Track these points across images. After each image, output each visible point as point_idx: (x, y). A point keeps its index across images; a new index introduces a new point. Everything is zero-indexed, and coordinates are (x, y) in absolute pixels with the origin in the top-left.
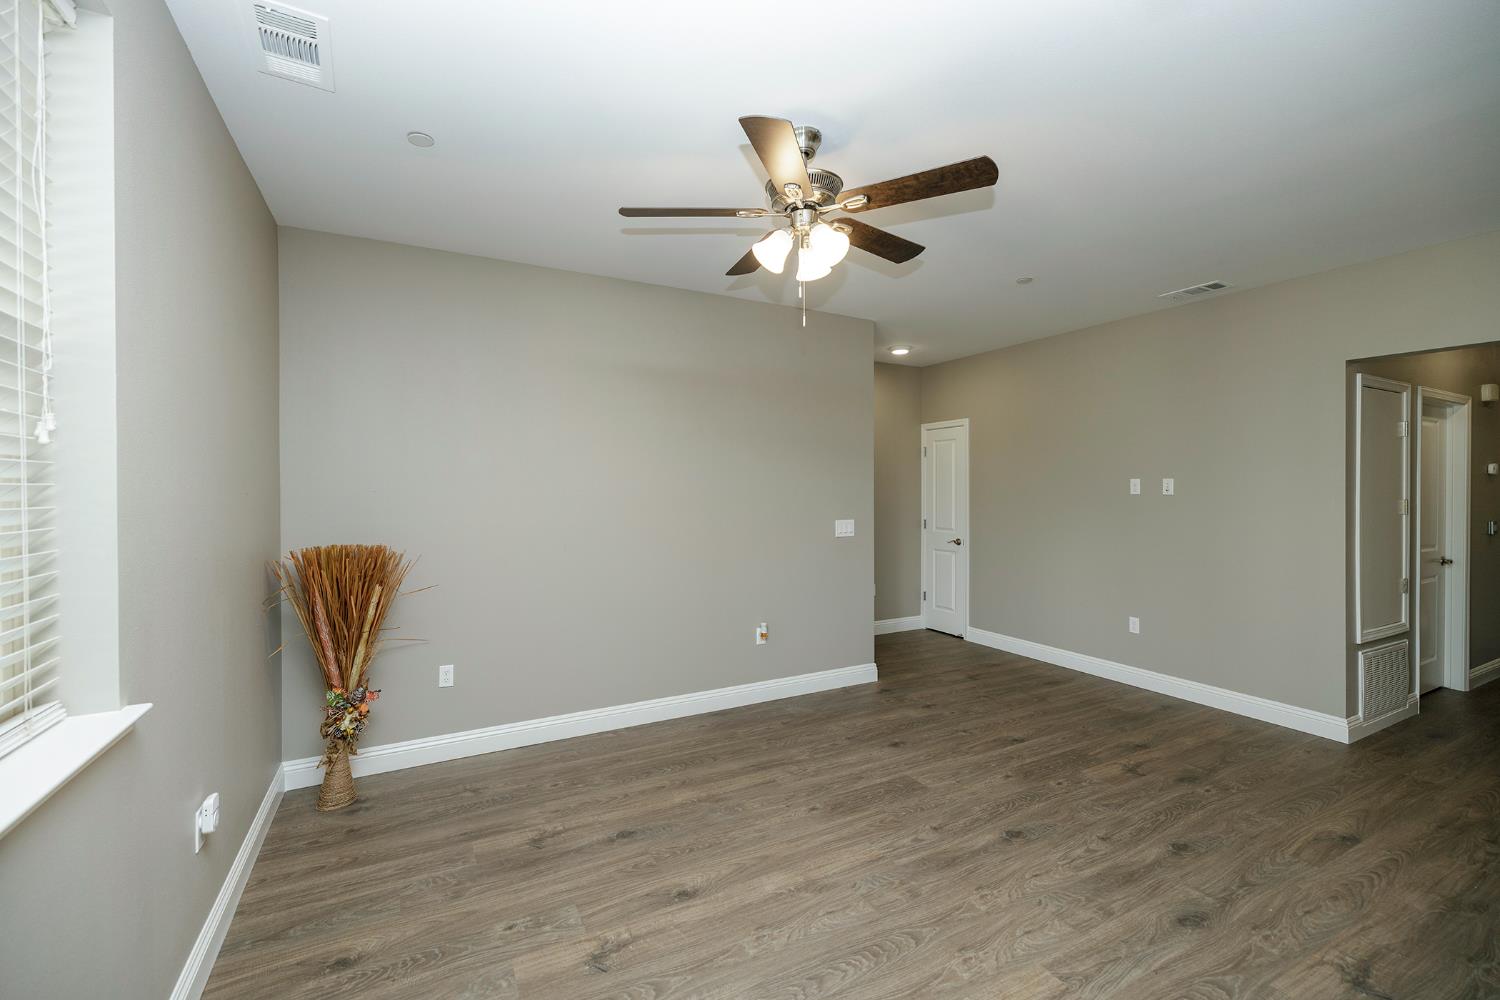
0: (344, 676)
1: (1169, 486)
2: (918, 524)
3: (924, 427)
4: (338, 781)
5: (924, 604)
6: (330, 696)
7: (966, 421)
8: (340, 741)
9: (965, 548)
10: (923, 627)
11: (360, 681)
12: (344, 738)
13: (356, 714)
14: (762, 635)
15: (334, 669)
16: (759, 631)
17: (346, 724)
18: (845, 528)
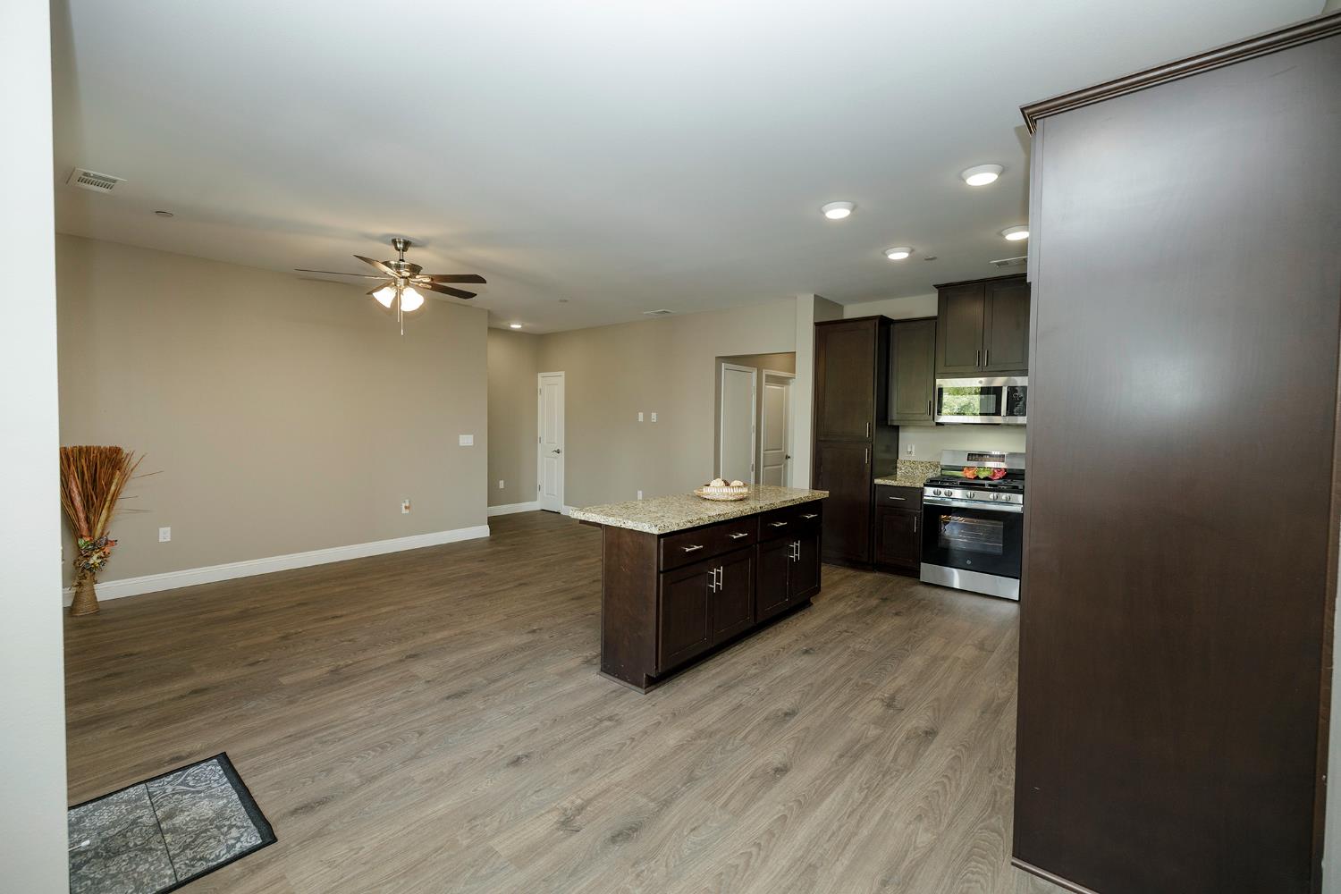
0: (91, 529)
1: (654, 416)
2: (535, 440)
3: (540, 375)
4: (85, 597)
5: (539, 493)
6: (81, 542)
7: (563, 373)
8: (88, 572)
9: (562, 455)
10: (539, 509)
11: (102, 534)
12: (90, 570)
13: (101, 554)
14: (406, 508)
15: (84, 525)
16: (404, 505)
17: (94, 559)
18: (466, 440)
